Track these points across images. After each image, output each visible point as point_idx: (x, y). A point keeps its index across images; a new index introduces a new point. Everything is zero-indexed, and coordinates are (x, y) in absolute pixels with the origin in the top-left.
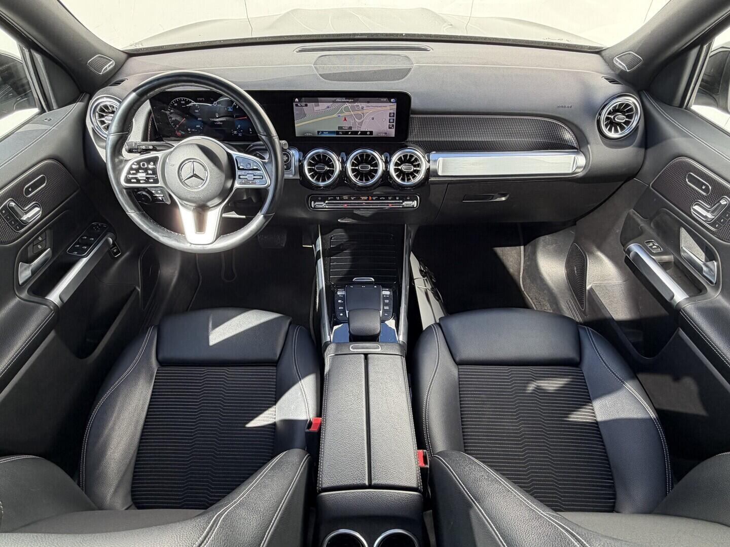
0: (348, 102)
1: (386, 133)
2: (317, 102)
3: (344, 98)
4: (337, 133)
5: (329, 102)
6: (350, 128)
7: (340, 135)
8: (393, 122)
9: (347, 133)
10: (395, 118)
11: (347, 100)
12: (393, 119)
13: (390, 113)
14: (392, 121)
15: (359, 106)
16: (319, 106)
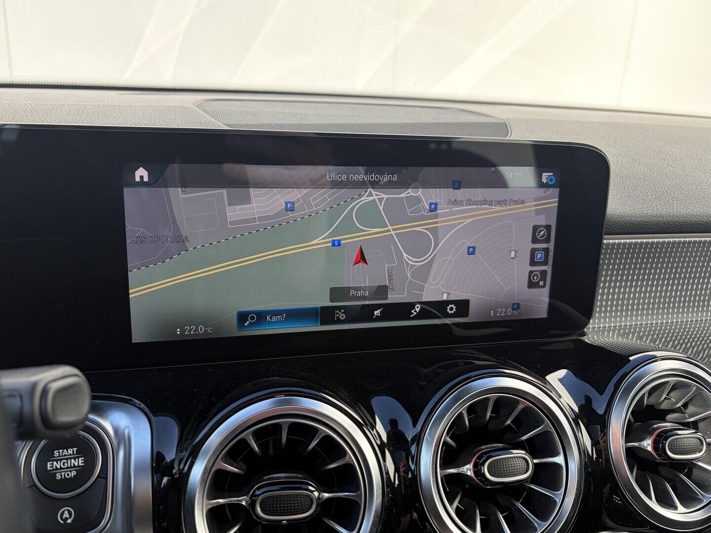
0: (375, 185)
1: (516, 307)
2: (244, 183)
3: (361, 169)
4: (326, 314)
5: (296, 185)
6: (382, 291)
7: (339, 322)
8: (545, 263)
9: (365, 313)
10: (551, 246)
11: (374, 177)
12: (546, 250)
13: (536, 228)
14: (539, 256)
15: (418, 200)
16: (247, 201)
